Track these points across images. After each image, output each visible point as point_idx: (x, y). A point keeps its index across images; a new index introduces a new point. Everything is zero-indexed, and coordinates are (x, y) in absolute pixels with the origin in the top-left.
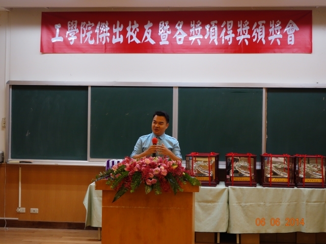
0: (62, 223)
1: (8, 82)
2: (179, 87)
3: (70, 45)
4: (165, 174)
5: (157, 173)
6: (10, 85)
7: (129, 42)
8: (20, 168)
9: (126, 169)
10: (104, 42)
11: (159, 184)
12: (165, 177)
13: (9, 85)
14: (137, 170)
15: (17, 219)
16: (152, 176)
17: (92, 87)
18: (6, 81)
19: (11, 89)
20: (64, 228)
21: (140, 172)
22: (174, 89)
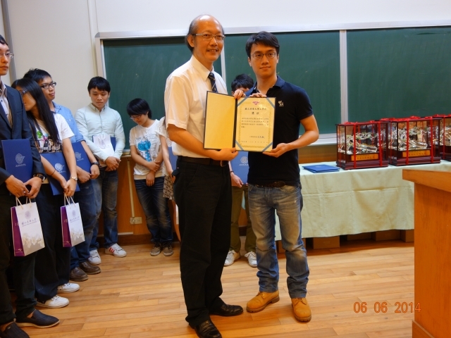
1: (98, 35)
2: (348, 31)
6: (101, 40)
8: (128, 162)
13: (99, 39)
15: (132, 233)
18: (94, 35)
19: (102, 47)
22: (341, 33)
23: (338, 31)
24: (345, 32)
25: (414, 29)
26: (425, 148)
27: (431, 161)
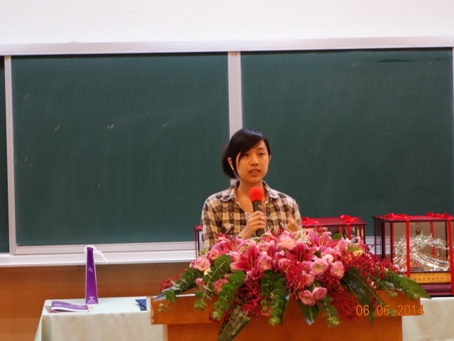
2: (243, 53)
4: (340, 274)
5: (320, 271)
9: (233, 266)
11: (332, 299)
12: (342, 280)
14: (266, 267)
16: (310, 279)
17: (13, 57)
21: (275, 271)
23: (225, 54)
24: (239, 56)
25: (370, 53)
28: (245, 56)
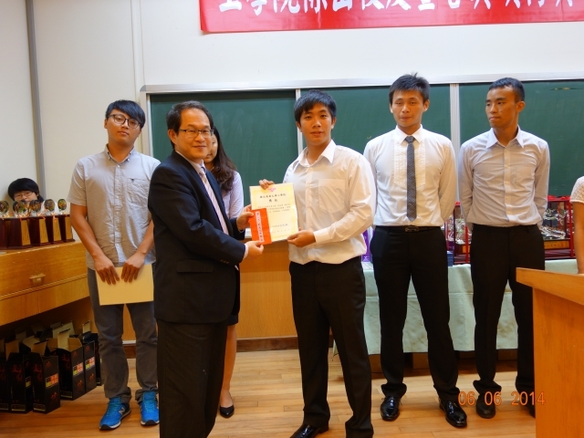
0: (260, 340)
1: (143, 89)
2: (460, 84)
3: (255, 16)
6: (147, 94)
7: (363, 8)
10: (317, 9)
13: (145, 93)
17: (302, 90)
18: (139, 87)
19: (149, 102)
20: (265, 349)
22: (451, 87)
23: (448, 85)
24: (458, 87)
25: (548, 83)
26: (563, 238)
27: (570, 255)
28: (462, 87)
